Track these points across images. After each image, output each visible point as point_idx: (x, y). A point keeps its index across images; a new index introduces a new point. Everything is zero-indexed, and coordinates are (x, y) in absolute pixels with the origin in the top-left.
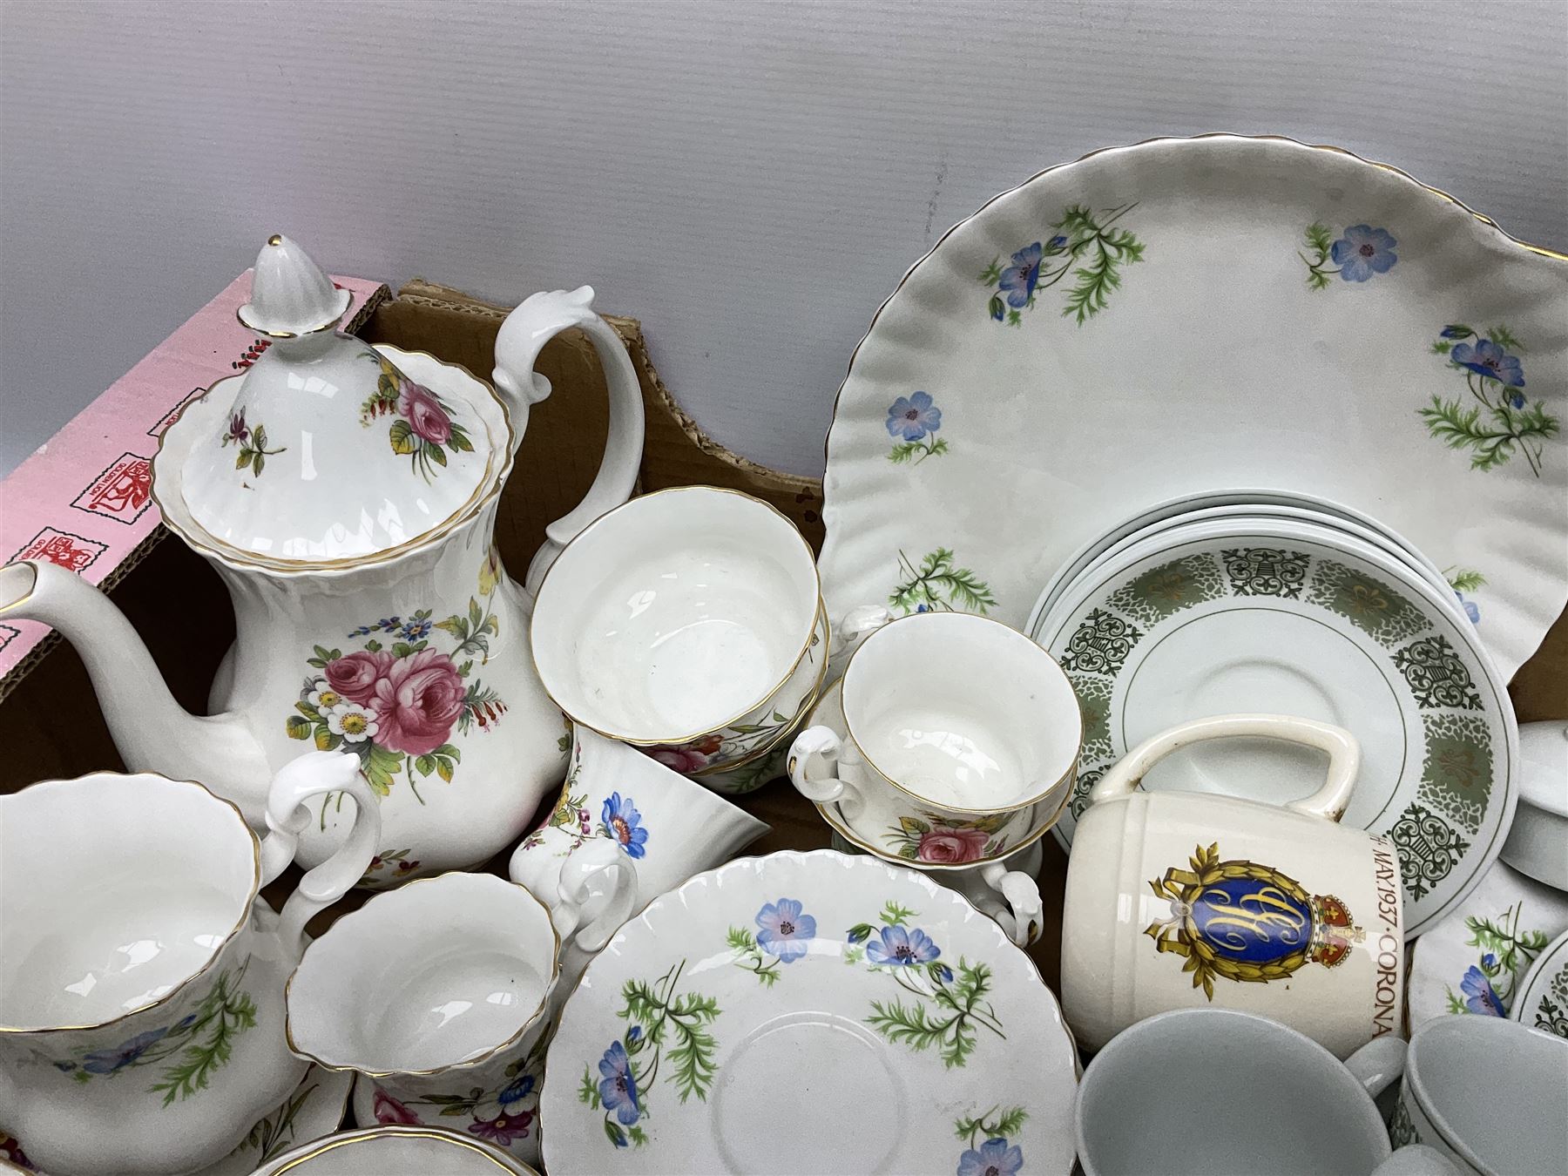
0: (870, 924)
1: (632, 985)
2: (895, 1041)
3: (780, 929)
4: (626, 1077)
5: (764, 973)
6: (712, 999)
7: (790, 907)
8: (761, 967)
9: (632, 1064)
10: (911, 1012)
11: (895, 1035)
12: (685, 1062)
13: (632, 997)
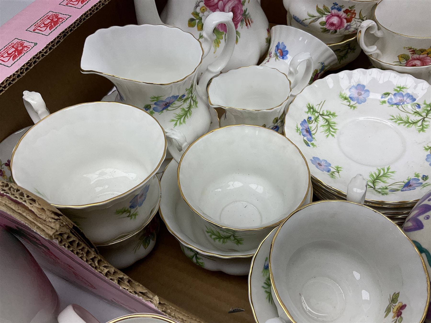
0: (389, 92)
1: (309, 105)
2: (400, 125)
3: (357, 94)
4: (308, 130)
5: (351, 106)
6: (334, 112)
7: (361, 87)
8: (350, 105)
9: (310, 127)
10: (404, 118)
11: (399, 124)
12: (327, 128)
13: (309, 108)
